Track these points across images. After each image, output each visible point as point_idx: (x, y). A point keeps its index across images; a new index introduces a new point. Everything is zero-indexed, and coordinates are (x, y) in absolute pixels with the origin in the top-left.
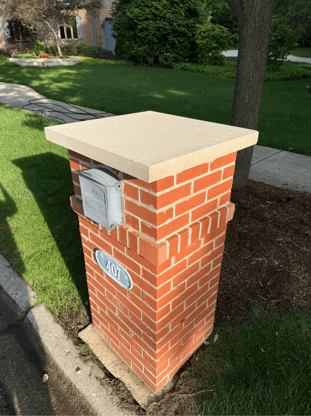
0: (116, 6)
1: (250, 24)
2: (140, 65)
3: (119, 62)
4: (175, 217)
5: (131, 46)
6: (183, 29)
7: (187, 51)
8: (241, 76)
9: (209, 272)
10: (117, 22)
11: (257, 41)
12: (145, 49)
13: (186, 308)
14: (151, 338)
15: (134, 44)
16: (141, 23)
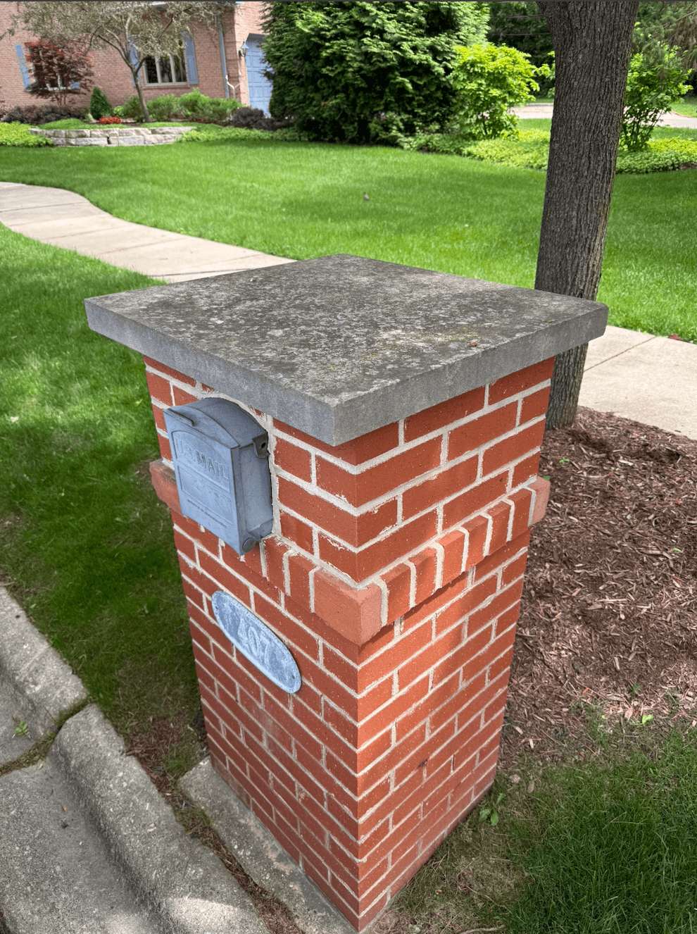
0: (272, 6)
1: (583, 41)
2: (327, 139)
3: (278, 134)
4: (401, 523)
5: (305, 97)
6: (424, 57)
7: (433, 107)
8: (559, 164)
9: (487, 647)
10: (273, 43)
11: (598, 81)
12: (337, 103)
13: (430, 734)
14: (346, 808)
15: (312, 93)
16: (327, 44)
